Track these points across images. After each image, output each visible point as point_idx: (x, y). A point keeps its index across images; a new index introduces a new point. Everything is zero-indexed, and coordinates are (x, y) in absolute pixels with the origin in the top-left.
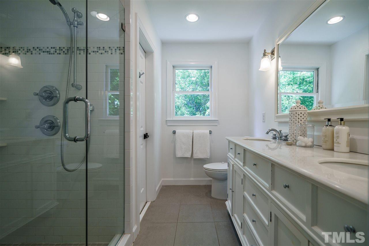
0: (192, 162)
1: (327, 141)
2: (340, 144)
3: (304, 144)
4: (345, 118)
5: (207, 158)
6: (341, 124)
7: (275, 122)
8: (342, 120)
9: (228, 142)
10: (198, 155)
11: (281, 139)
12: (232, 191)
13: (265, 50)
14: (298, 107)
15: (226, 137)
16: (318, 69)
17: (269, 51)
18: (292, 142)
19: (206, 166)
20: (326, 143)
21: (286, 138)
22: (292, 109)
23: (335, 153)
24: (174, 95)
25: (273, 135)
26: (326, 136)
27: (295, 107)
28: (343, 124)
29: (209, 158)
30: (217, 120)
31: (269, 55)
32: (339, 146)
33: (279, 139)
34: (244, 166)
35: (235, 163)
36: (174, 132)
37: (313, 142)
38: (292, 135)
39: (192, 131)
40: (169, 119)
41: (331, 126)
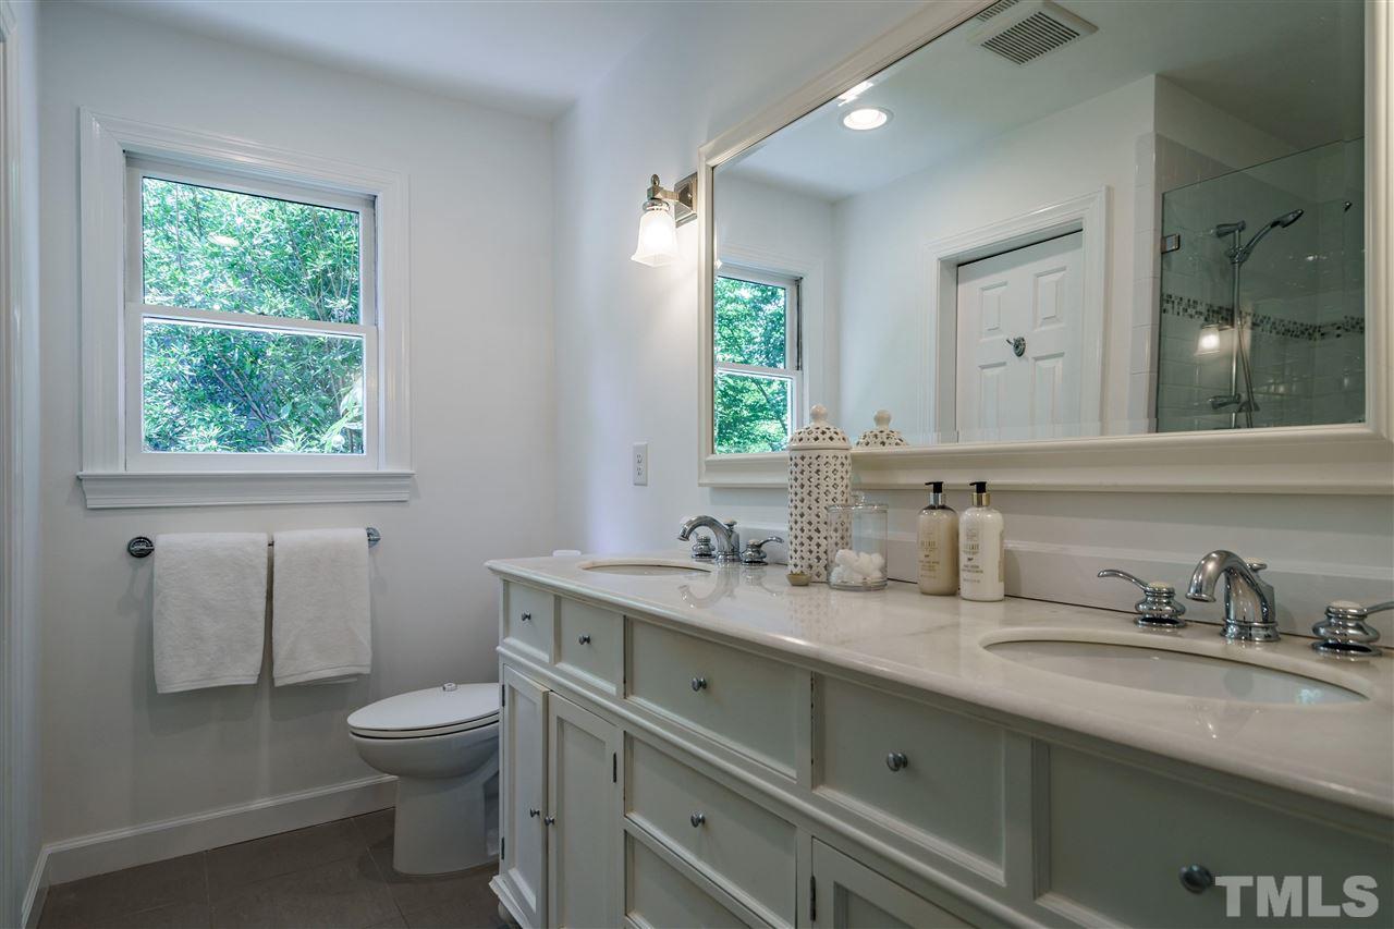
0: (264, 706)
1: (938, 563)
2: (982, 572)
3: (857, 580)
4: (993, 480)
5: (357, 675)
6: (980, 504)
7: (700, 485)
8: (981, 487)
9: (500, 585)
10: (301, 663)
11: (733, 560)
12: (547, 823)
13: (655, 177)
14: (823, 433)
15: (487, 564)
16: (798, 282)
17: (669, 184)
18: (807, 572)
19: (362, 719)
20: (934, 570)
21: (759, 552)
22: (801, 439)
23: (965, 606)
24: (133, 330)
25: (700, 540)
26: (931, 545)
27: (813, 435)
28: (984, 502)
29: (367, 671)
30: (408, 476)
31: (672, 202)
32: (979, 581)
33: (726, 560)
34: (625, 696)
35: (561, 685)
36: (141, 549)
37: (883, 569)
38: (806, 542)
39: (263, 539)
40: (99, 471)
41: (943, 507)
